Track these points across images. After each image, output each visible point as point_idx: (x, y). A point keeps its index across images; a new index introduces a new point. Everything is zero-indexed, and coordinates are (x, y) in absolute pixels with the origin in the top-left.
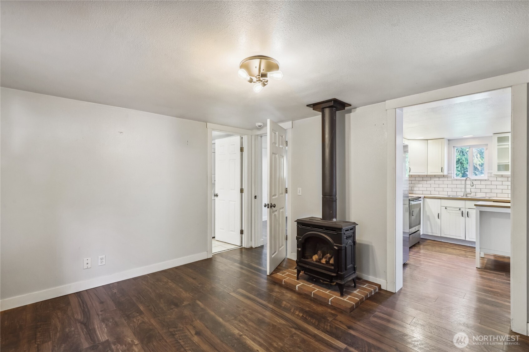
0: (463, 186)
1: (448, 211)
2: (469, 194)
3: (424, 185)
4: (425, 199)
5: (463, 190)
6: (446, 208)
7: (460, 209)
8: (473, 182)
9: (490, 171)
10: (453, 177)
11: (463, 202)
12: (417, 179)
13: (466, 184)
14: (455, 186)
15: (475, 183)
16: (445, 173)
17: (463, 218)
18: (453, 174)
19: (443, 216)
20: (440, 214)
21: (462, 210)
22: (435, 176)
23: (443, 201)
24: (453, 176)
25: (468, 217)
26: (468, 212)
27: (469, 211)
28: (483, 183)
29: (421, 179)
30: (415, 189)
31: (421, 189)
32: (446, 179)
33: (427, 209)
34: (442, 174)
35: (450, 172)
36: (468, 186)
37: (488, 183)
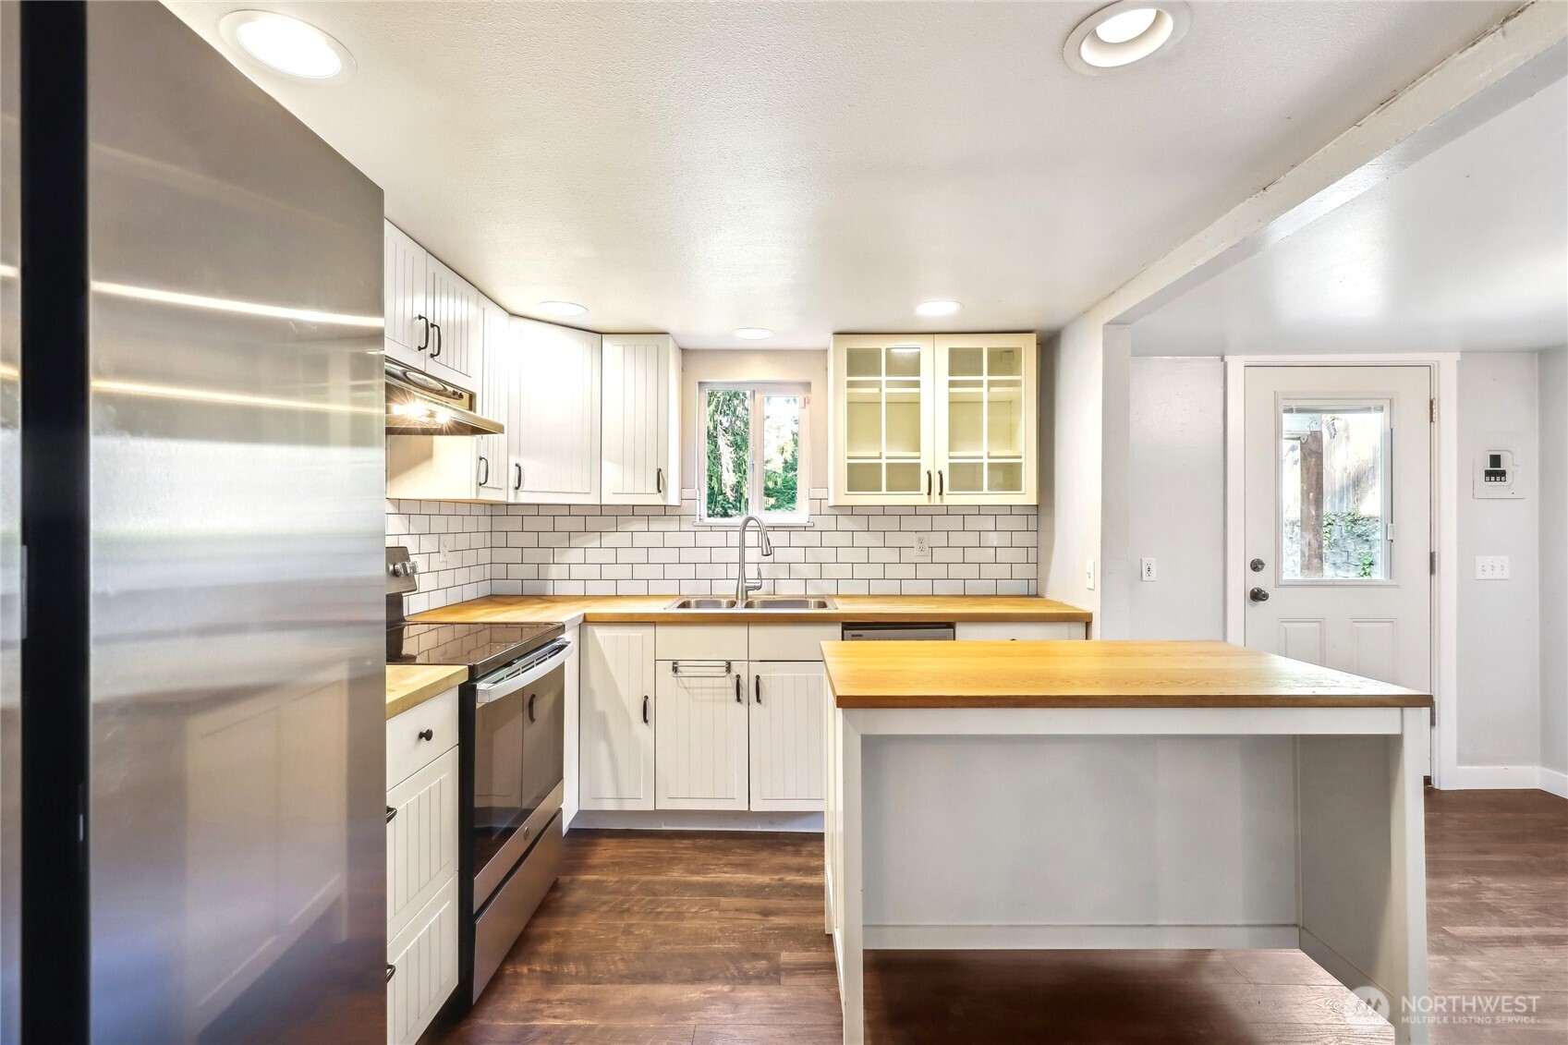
0: (734, 555)
1: (685, 681)
2: (754, 588)
3: (593, 556)
4: (590, 628)
5: (734, 571)
6: (675, 670)
7: (729, 669)
8: (770, 535)
9: (820, 493)
10: (698, 518)
11: (738, 633)
12: (563, 523)
13: (743, 547)
14: (706, 555)
15: (775, 538)
16: (673, 499)
17: (742, 708)
18: (698, 502)
19: (662, 711)
20: (651, 702)
21: (736, 668)
22: (633, 511)
23: (663, 631)
24: (699, 514)
25: (758, 700)
26: (759, 678)
27: (766, 672)
28: (797, 538)
29: (576, 524)
30: (554, 572)
31: (577, 572)
32: (675, 525)
33: (595, 679)
34: (657, 500)
35: (687, 493)
36: (753, 555)
37: (813, 538)
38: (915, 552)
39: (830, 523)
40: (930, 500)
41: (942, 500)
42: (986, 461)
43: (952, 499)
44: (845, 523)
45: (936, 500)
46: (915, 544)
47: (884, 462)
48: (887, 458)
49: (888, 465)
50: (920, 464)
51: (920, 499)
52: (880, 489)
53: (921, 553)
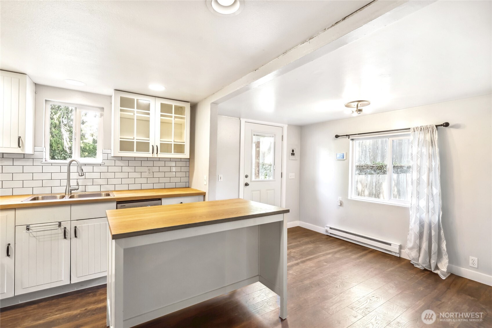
0: (65, 176)
1: (34, 234)
2: (75, 189)
5: (65, 183)
6: (28, 229)
7: (60, 225)
8: (83, 167)
9: (108, 151)
10: (44, 160)
11: (67, 209)
13: (69, 172)
14: (48, 176)
15: (85, 169)
16: (28, 150)
17: (67, 242)
18: (44, 153)
20: (12, 246)
21: (63, 225)
22: (3, 156)
23: (20, 212)
24: (44, 158)
25: (76, 236)
26: (76, 227)
27: (78, 224)
28: (96, 169)
32: (30, 163)
34: (18, 151)
35: (37, 149)
36: (74, 176)
37: (104, 169)
38: (147, 173)
39: (112, 163)
40: (153, 155)
41: (157, 156)
42: (173, 143)
43: (161, 155)
44: (118, 163)
45: (155, 155)
46: (147, 171)
47: (135, 141)
48: (137, 139)
49: (137, 142)
50: (149, 143)
51: (149, 155)
52: (133, 151)
53: (150, 174)
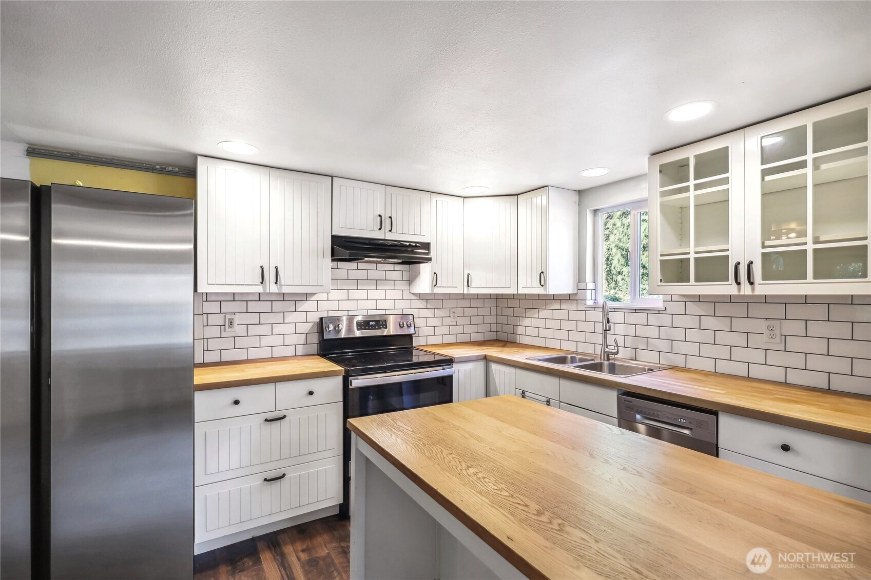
2: (612, 353)
4: (490, 363)
6: (523, 397)
10: (589, 302)
18: (588, 292)
24: (588, 299)
28: (653, 319)
34: (542, 291)
38: (764, 338)
39: (678, 308)
40: (739, 290)
41: (753, 290)
43: (763, 288)
45: (746, 290)
46: (764, 329)
47: (692, 257)
48: (696, 253)
49: (696, 259)
50: (727, 257)
51: (727, 288)
52: (688, 281)
53: (772, 340)
